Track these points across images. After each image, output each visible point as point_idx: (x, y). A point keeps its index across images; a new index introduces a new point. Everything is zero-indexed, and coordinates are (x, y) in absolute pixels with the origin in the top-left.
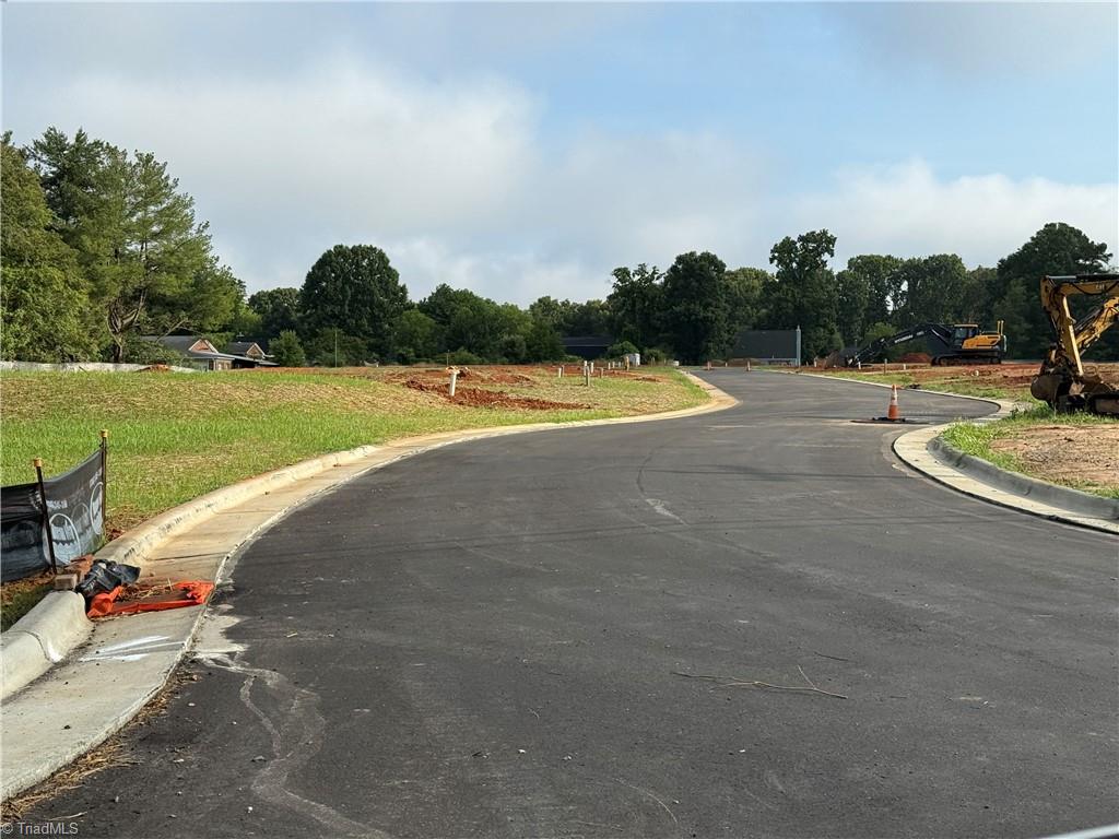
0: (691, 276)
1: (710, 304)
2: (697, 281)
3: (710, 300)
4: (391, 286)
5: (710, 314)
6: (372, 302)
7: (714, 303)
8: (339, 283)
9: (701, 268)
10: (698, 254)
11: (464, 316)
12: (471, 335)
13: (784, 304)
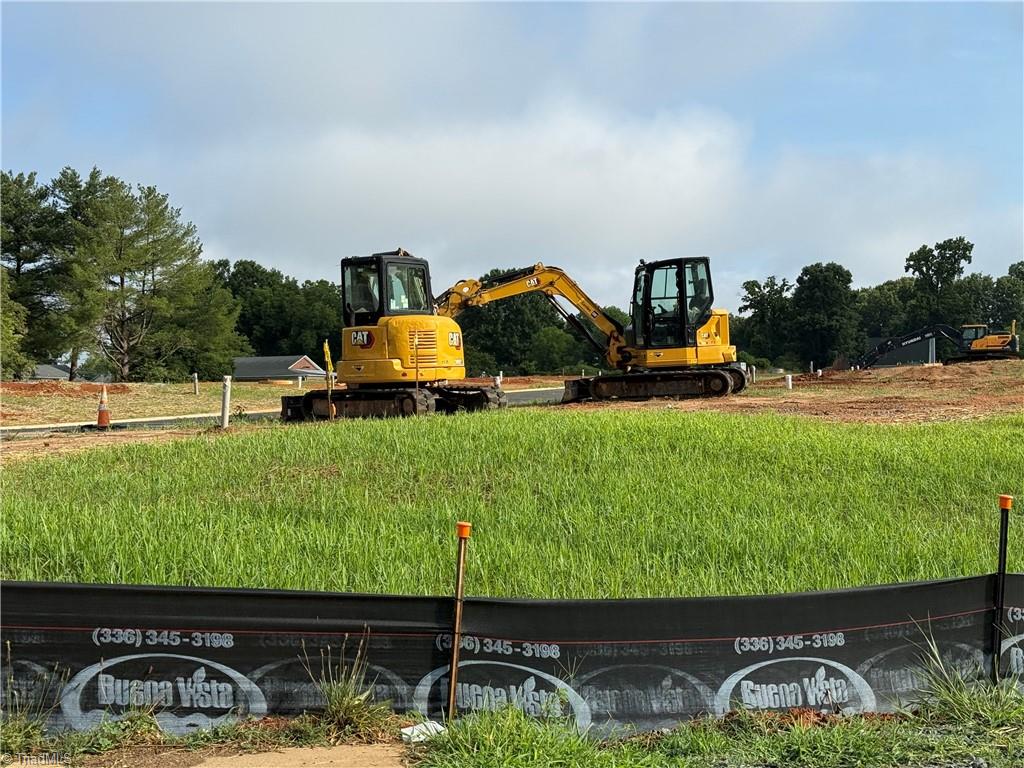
0: (817, 287)
1: (835, 314)
2: (822, 291)
3: (834, 309)
5: (834, 323)
6: (523, 321)
7: (839, 312)
9: (826, 278)
10: (824, 265)
13: (919, 311)
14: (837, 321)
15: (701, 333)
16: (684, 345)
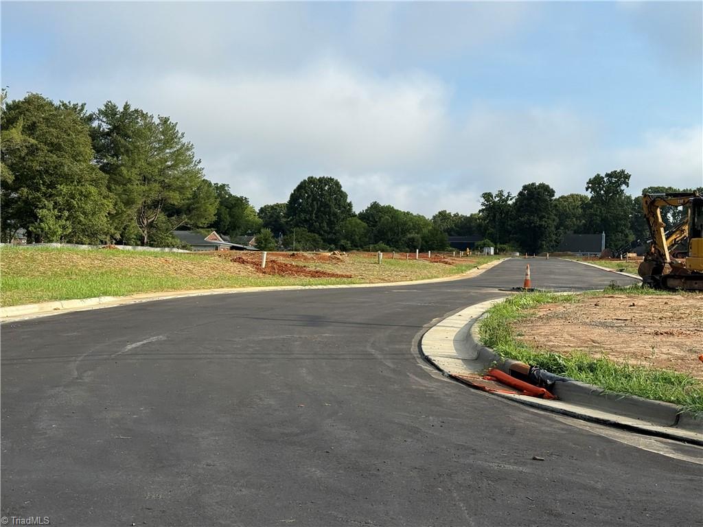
0: (532, 198)
1: (544, 217)
2: (536, 201)
3: (544, 214)
4: (342, 203)
5: (543, 223)
6: (330, 212)
7: (547, 216)
8: (310, 200)
9: (538, 193)
10: (537, 184)
11: (385, 222)
12: (389, 234)
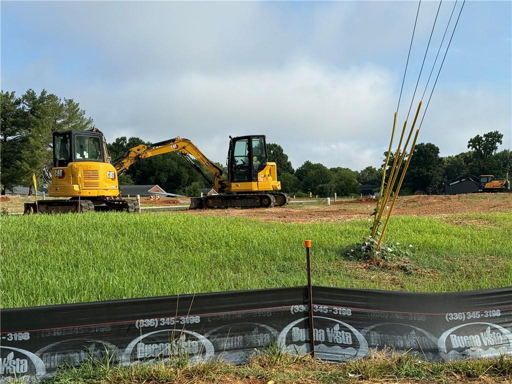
0: (421, 155)
1: (431, 169)
2: (424, 157)
3: (430, 166)
5: (430, 173)
7: (432, 168)
9: (426, 151)
10: (425, 144)
11: (310, 176)
12: (313, 184)
13: (474, 168)
14: (431, 172)
15: (261, 175)
16: (251, 180)
